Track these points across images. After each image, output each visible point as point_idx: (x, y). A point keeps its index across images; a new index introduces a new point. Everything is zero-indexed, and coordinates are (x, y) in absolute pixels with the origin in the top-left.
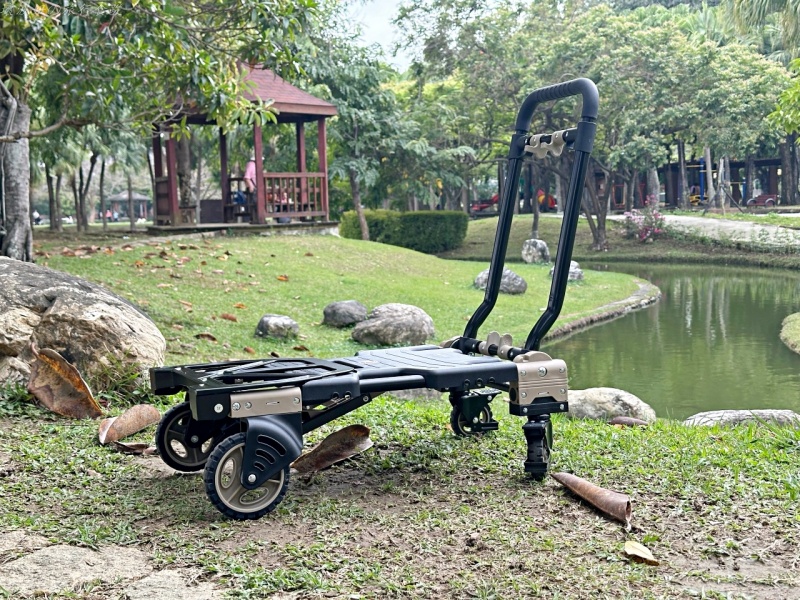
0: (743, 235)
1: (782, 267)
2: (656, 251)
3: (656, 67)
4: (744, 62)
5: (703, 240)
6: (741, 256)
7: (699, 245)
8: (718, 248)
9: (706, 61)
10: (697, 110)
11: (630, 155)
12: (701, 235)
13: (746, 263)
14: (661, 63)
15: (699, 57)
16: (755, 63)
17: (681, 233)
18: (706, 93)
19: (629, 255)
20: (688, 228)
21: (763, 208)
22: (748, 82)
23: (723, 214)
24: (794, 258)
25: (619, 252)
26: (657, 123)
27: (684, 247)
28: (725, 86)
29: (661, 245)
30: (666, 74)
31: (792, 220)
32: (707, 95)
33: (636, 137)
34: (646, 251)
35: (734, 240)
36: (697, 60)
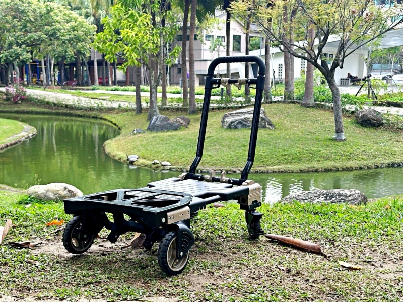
0: (69, 101)
1: (89, 117)
2: (23, 108)
3: (23, 12)
4: (65, 14)
5: (48, 103)
6: (68, 111)
7: (46, 105)
8: (56, 107)
9: (48, 12)
10: (45, 36)
11: (11, 57)
12: (47, 100)
13: (71, 115)
14: (25, 9)
15: (45, 9)
16: (71, 15)
17: (36, 99)
18: (49, 28)
19: (9, 109)
20: (40, 96)
21: (71, 87)
22: (69, 24)
23: (54, 89)
24: (94, 113)
25: (3, 108)
26: (25, 41)
27: (38, 106)
28: (58, 26)
29: (26, 104)
30: (28, 16)
31: (89, 94)
32: (50, 29)
33: (15, 47)
34: (18, 107)
35: (64, 103)
36: (44, 11)
